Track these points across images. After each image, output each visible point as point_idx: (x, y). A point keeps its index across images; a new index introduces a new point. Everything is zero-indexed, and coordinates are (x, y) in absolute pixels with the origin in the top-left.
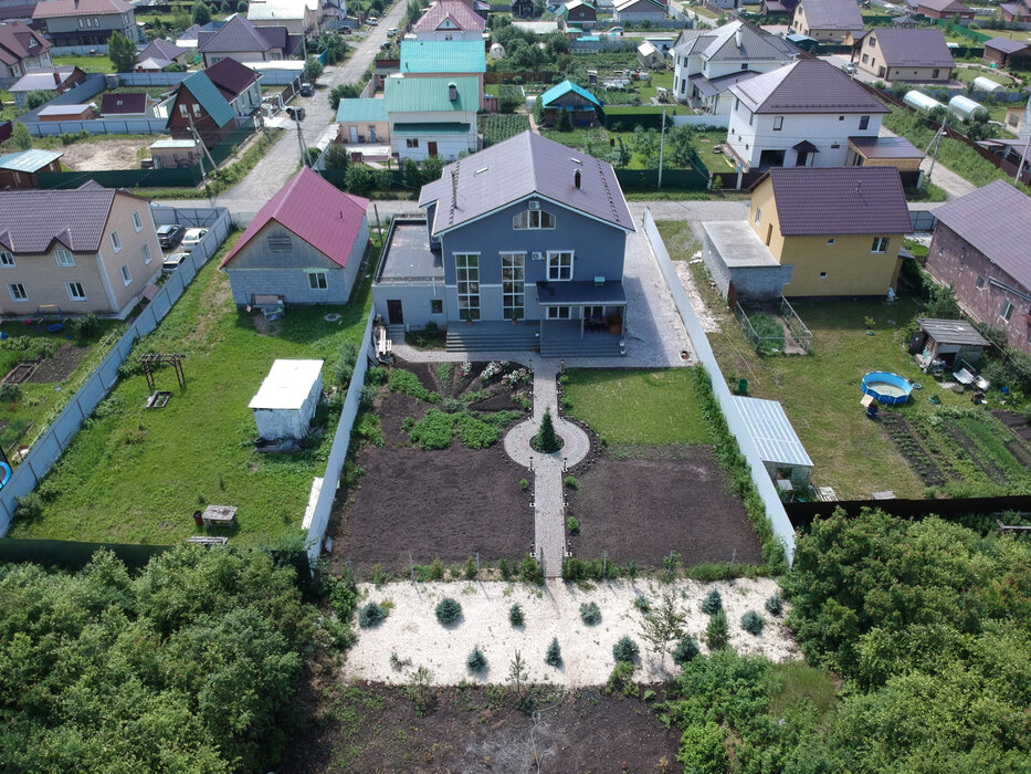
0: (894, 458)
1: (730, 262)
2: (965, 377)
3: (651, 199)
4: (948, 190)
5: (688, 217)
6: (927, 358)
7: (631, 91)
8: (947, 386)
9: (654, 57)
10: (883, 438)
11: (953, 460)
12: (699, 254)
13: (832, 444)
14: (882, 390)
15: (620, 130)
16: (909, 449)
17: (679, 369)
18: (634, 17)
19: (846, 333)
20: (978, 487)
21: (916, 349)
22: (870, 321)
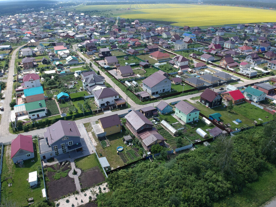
0: (121, 160)
1: (97, 133)
2: (130, 144)
3: (83, 118)
4: (131, 105)
5: (90, 121)
6: (125, 142)
7: (75, 88)
8: (128, 146)
9: (78, 77)
10: (120, 157)
11: (128, 158)
12: (93, 130)
13: (113, 160)
14: (119, 150)
15: (74, 101)
16: (123, 158)
17: (92, 154)
18: (71, 63)
19: (115, 140)
20: (130, 161)
21: (124, 141)
22: (118, 137)
